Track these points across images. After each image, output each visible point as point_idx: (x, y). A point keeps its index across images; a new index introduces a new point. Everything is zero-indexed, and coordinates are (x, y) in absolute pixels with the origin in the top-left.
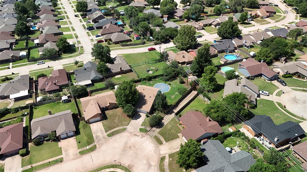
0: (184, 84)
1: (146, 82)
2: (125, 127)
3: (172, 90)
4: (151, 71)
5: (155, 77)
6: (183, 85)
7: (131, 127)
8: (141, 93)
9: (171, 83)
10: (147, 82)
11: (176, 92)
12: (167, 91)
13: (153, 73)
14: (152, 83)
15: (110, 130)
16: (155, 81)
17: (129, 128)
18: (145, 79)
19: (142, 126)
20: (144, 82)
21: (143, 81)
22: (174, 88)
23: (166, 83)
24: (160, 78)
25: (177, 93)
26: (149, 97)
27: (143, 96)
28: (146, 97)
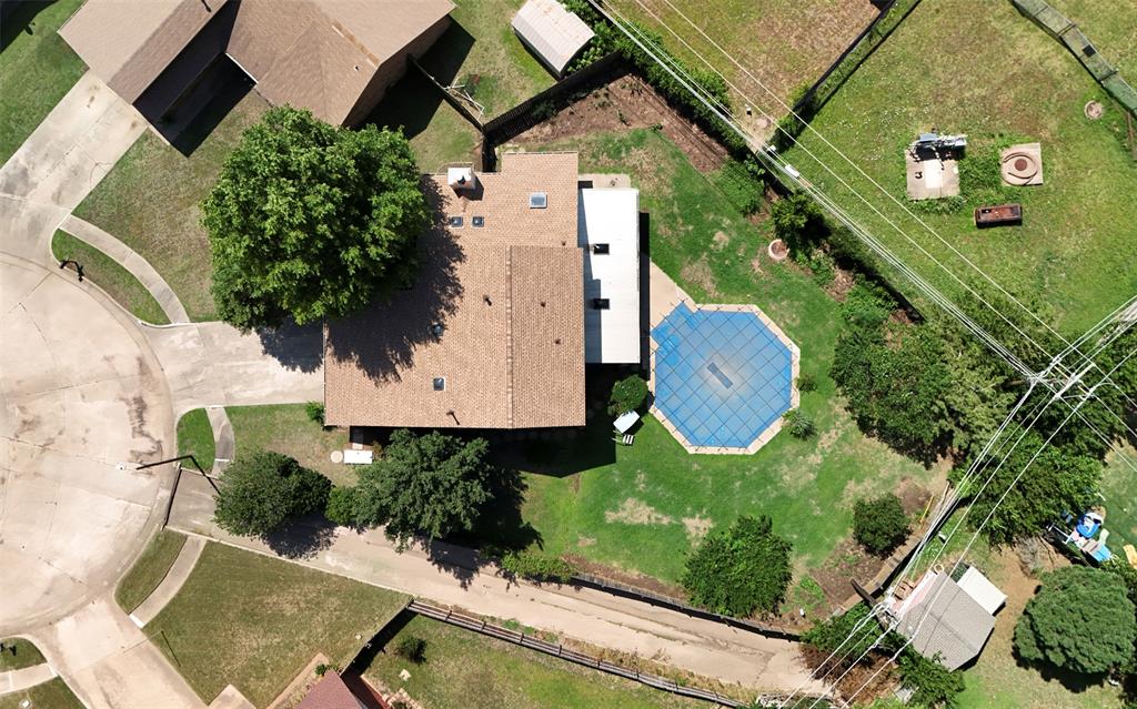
2: (174, 306)
7: (191, 344)
8: (458, 290)
15: (108, 228)
17: (177, 338)
19: (230, 411)
25: (698, 526)
26: (436, 377)
27: (437, 320)
28: (432, 345)
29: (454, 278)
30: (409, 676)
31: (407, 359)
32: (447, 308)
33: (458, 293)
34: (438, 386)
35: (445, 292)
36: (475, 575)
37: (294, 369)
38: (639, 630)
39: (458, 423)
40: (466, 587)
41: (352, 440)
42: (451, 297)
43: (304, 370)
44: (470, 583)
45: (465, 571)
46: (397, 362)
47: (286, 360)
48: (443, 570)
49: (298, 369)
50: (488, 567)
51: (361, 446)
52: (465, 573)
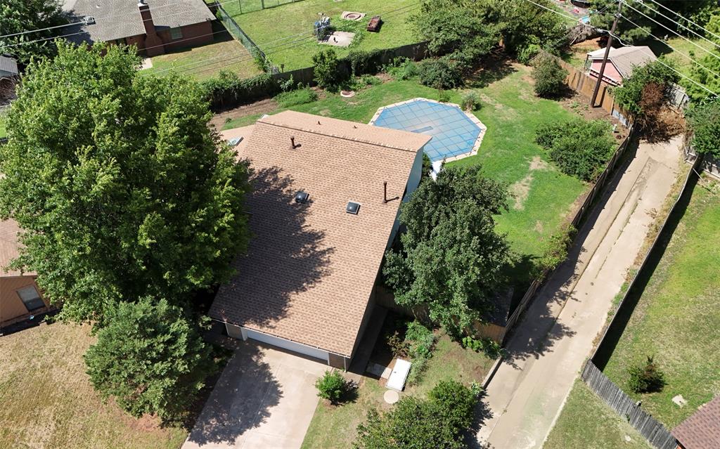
0: (572, 102)
1: (314, 98)
3: (497, 146)
4: (345, 30)
5: (373, 63)
6: (561, 106)
8: (274, 172)
9: (481, 95)
10: (324, 94)
11: (533, 152)
12: (462, 151)
13: (356, 44)
14: (352, 99)
16: (375, 88)
18: (304, 78)
20: (303, 94)
21: (293, 88)
22: (509, 127)
23: (446, 100)
24: (403, 70)
25: (537, 164)
26: (345, 210)
27: (291, 197)
28: (312, 207)
29: (260, 173)
30: (680, 396)
31: (314, 237)
32: (285, 185)
33: (276, 172)
34: (355, 209)
35: (268, 184)
36: (559, 322)
37: (268, 415)
38: (628, 221)
39: (398, 198)
40: (572, 333)
41: (378, 377)
42: (275, 180)
43: (275, 403)
44: (567, 328)
45: (553, 329)
46: (313, 248)
47: (253, 418)
48: (550, 348)
49: (270, 409)
50: (552, 309)
51: (387, 370)
52: (554, 329)
